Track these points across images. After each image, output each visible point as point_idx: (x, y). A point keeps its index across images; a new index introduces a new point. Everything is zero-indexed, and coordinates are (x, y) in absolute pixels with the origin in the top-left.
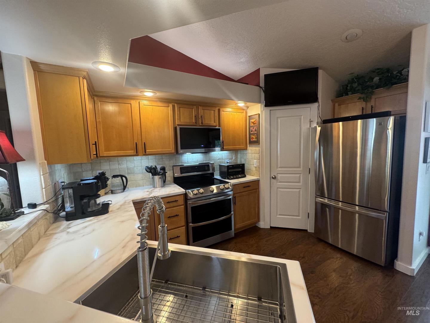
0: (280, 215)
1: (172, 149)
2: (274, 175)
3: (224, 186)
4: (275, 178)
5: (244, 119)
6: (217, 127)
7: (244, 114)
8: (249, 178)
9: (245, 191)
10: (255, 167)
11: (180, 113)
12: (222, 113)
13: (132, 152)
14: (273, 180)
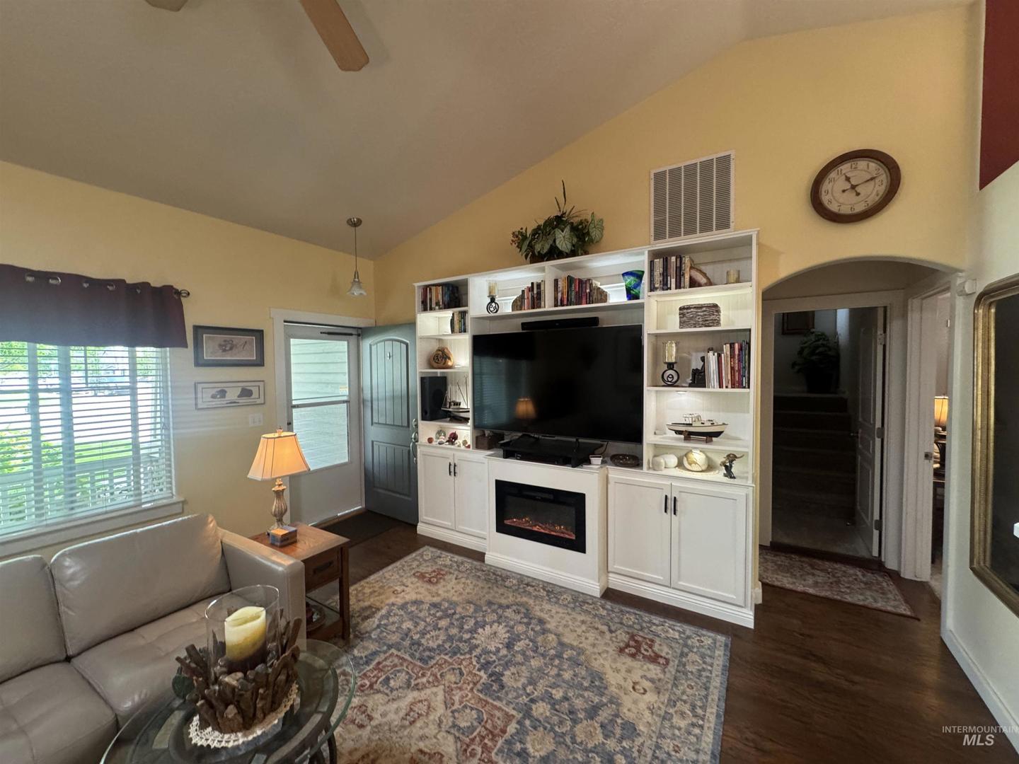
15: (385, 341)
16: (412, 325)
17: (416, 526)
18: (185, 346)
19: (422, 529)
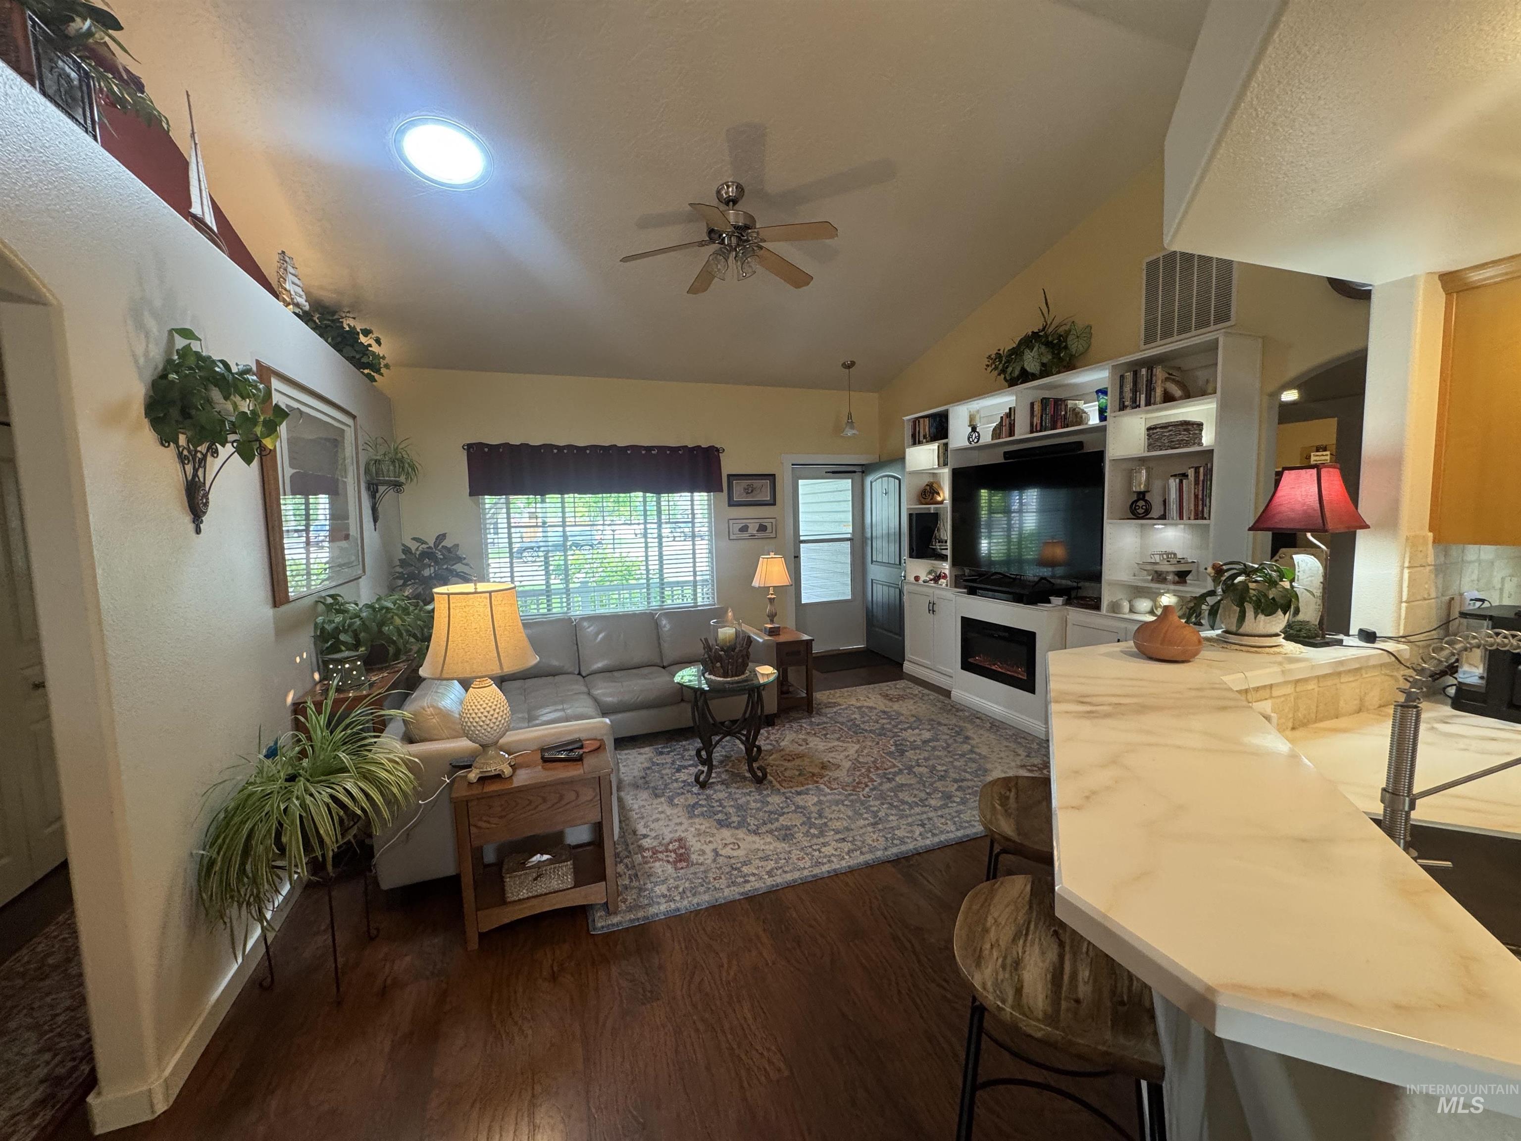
15: (882, 477)
16: (901, 459)
17: (902, 665)
18: (722, 491)
19: (907, 667)
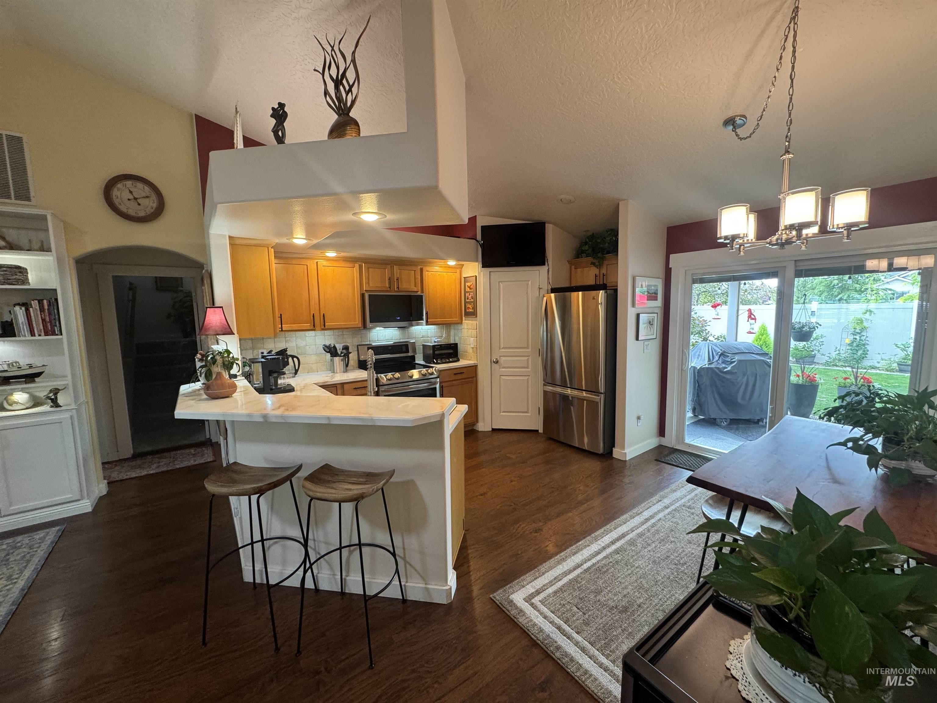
0: (504, 412)
1: (358, 322)
2: (496, 359)
3: (427, 370)
4: (497, 362)
5: (458, 281)
6: (419, 293)
7: (458, 275)
8: (462, 363)
9: (457, 380)
10: (473, 348)
11: (369, 275)
12: (425, 274)
13: (308, 325)
14: (494, 365)
